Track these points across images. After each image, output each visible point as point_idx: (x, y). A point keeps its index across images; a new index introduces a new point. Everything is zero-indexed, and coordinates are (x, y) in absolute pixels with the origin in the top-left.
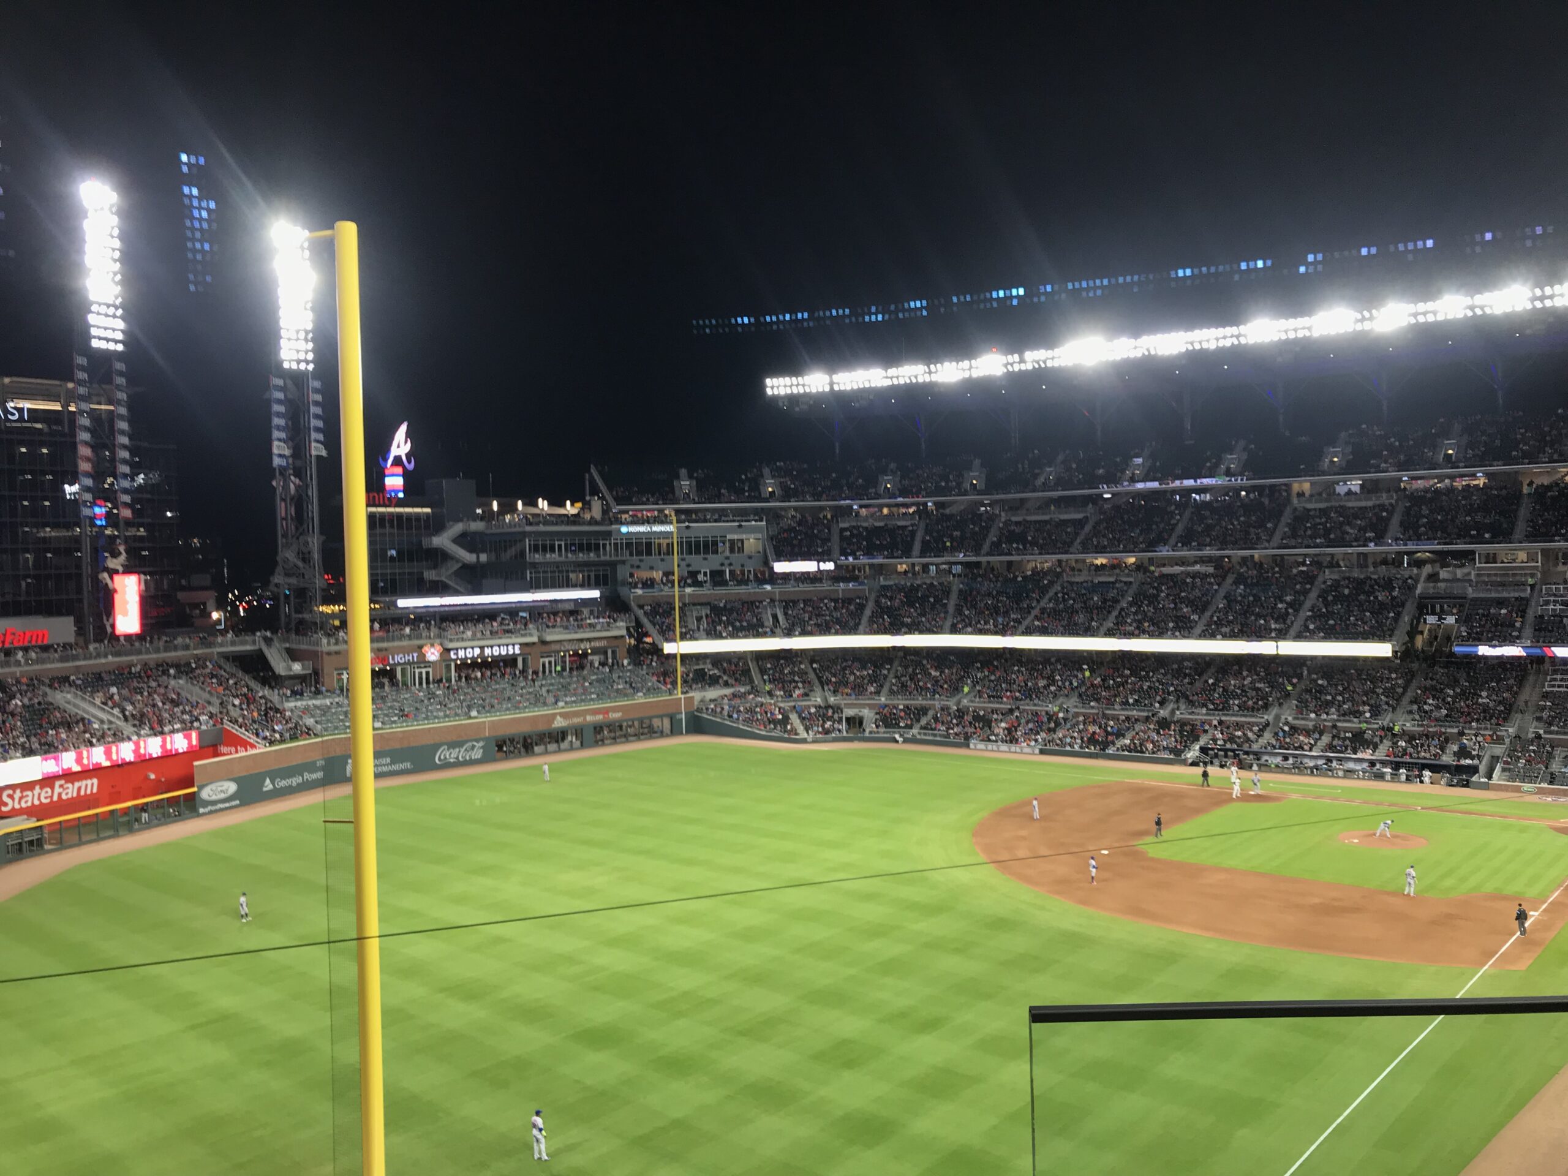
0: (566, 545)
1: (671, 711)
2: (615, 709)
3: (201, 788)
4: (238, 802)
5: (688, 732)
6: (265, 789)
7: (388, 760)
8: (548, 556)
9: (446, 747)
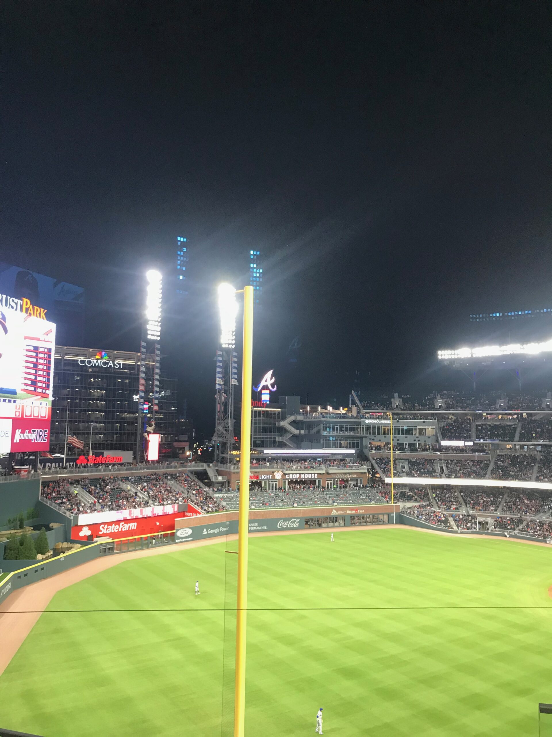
0: (340, 427)
1: (387, 512)
2: (361, 509)
3: (177, 530)
4: (192, 539)
5: (396, 523)
6: (203, 534)
7: (257, 524)
8: (331, 432)
9: (282, 520)
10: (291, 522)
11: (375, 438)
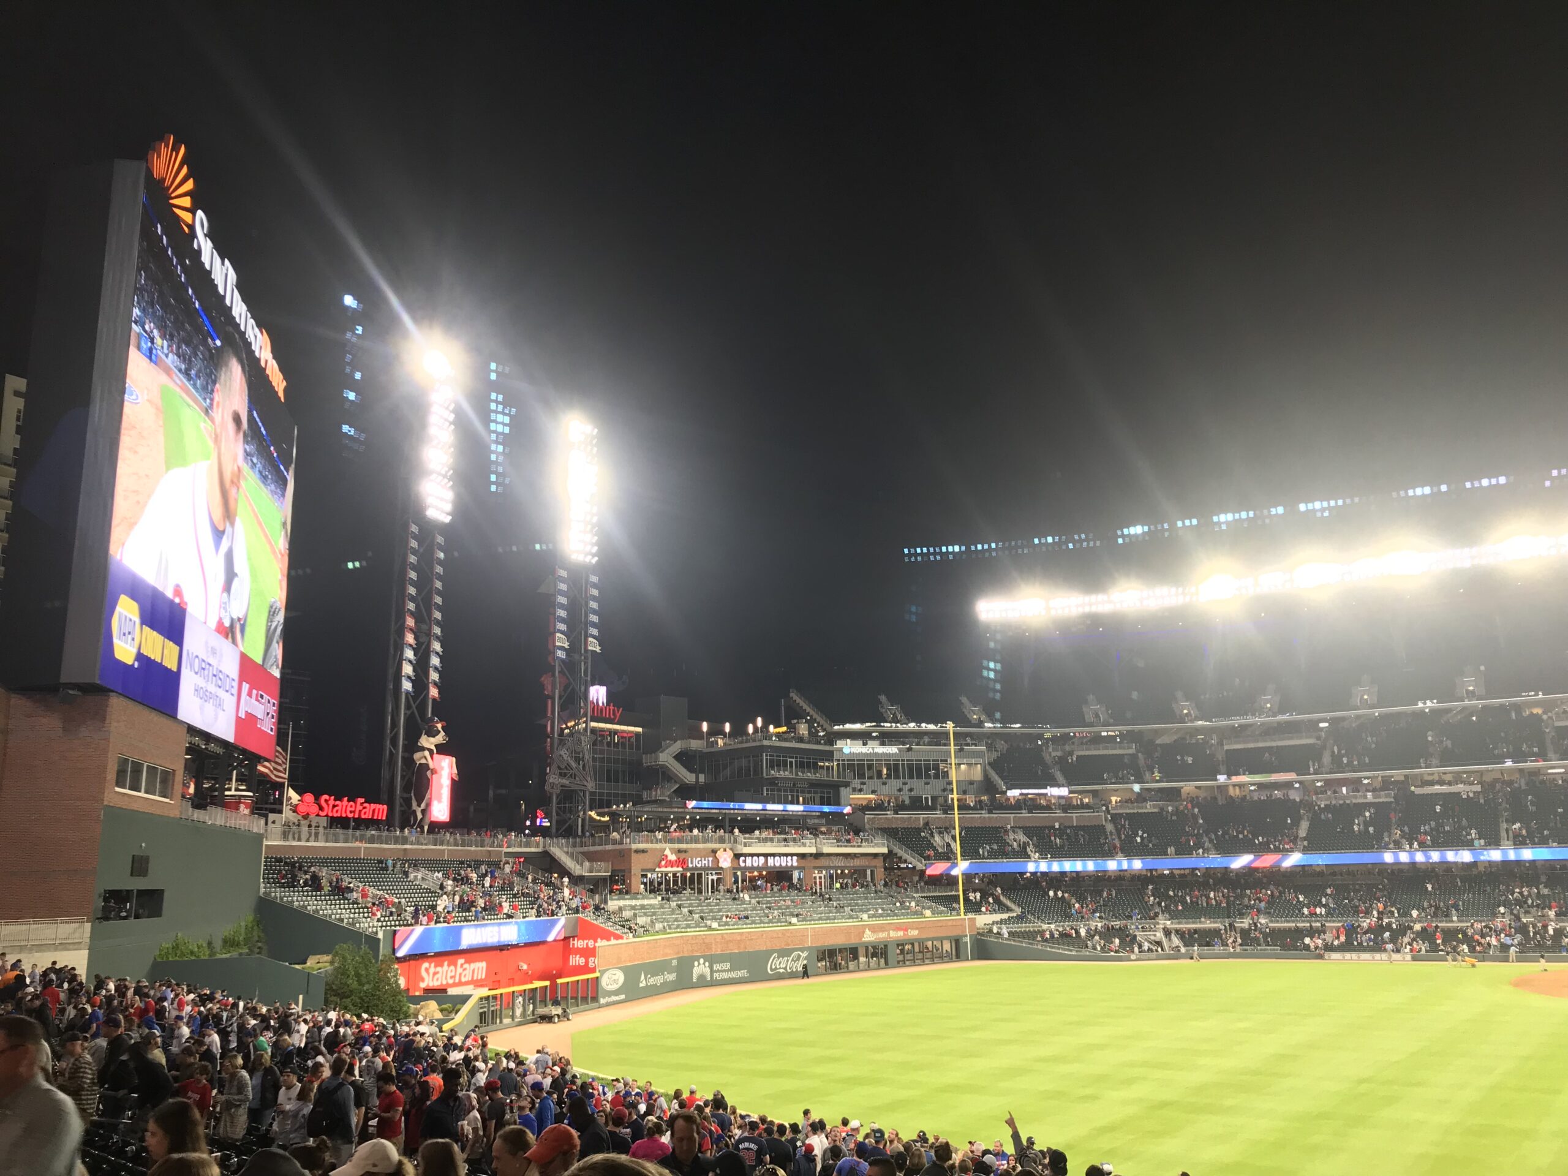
1: (954, 933)
2: (910, 927)
4: (623, 997)
5: (973, 959)
6: (641, 985)
7: (728, 966)
8: (782, 773)
9: (776, 955)
10: (792, 960)
11: (864, 787)
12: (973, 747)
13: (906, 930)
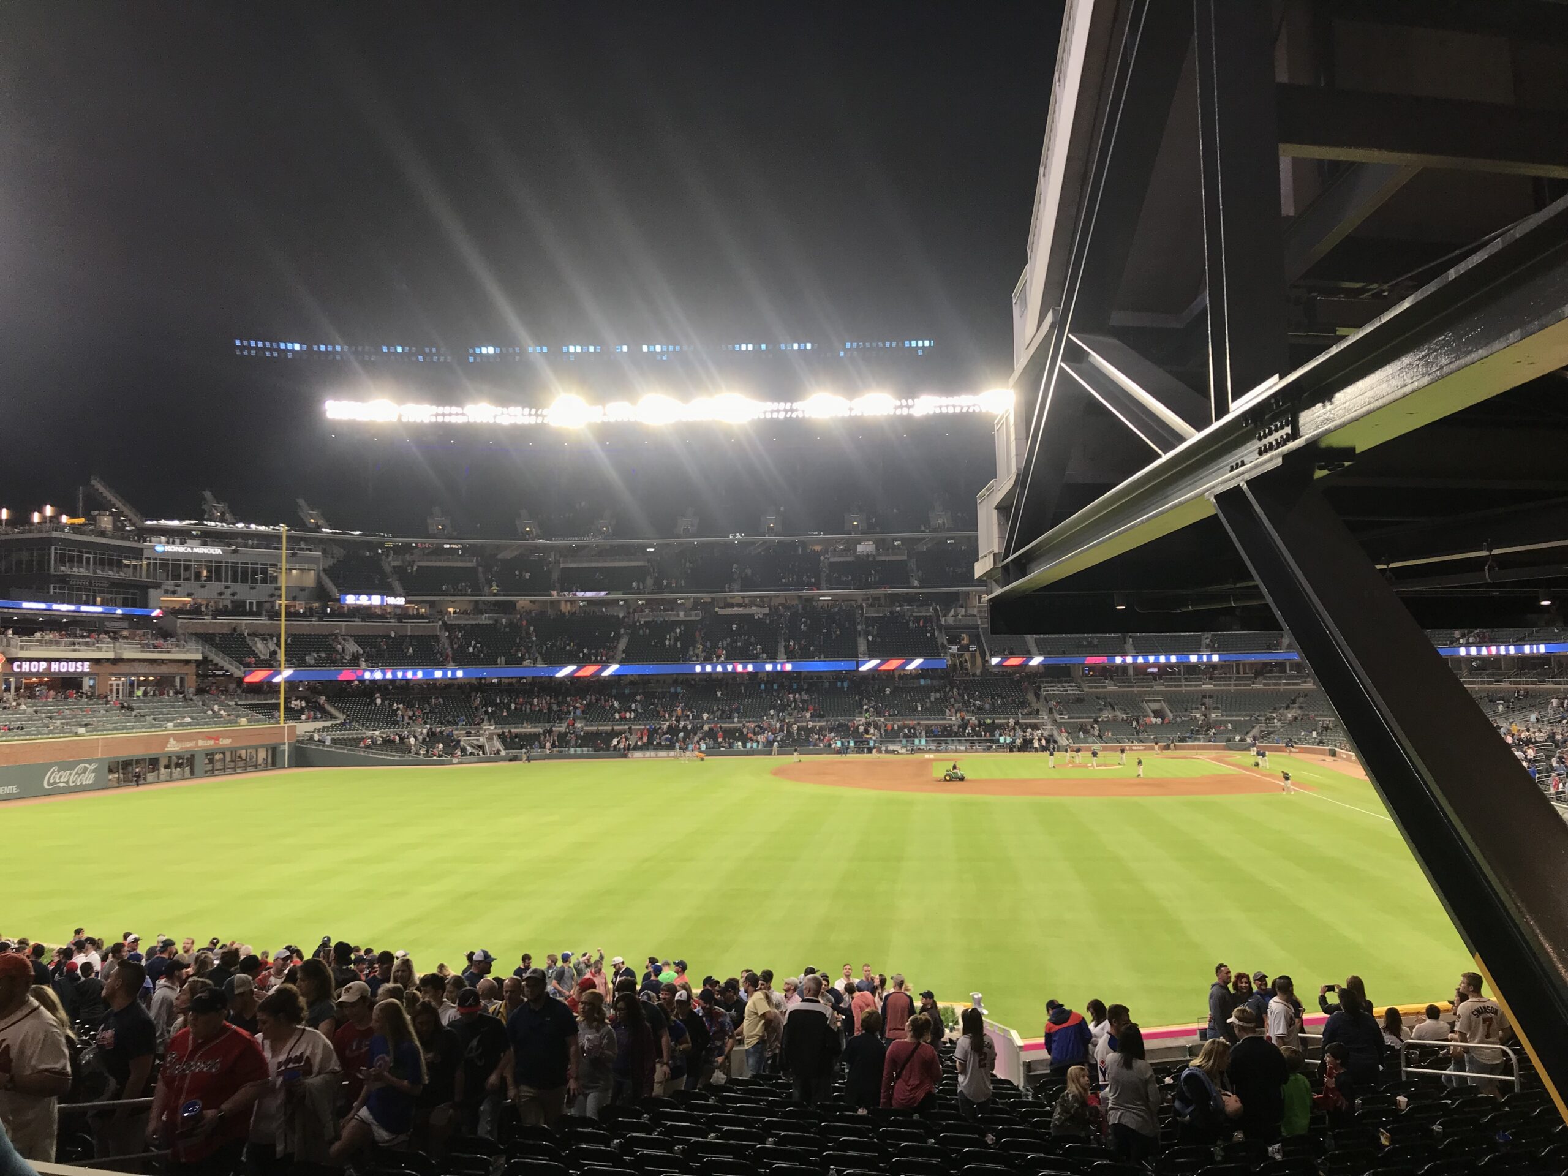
1: (272, 741)
2: (225, 735)
5: (290, 767)
8: (75, 569)
9: (56, 768)
10: (77, 773)
11: (179, 589)
12: (308, 552)
13: (217, 739)
